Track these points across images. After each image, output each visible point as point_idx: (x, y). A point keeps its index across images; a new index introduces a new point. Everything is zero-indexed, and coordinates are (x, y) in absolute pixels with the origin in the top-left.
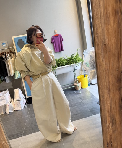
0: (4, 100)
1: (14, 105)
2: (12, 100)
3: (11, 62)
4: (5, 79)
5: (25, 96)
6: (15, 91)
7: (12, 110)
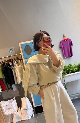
0: (11, 108)
1: (21, 114)
2: (18, 109)
3: (18, 69)
4: (11, 87)
5: (32, 105)
6: (23, 99)
7: (19, 119)
